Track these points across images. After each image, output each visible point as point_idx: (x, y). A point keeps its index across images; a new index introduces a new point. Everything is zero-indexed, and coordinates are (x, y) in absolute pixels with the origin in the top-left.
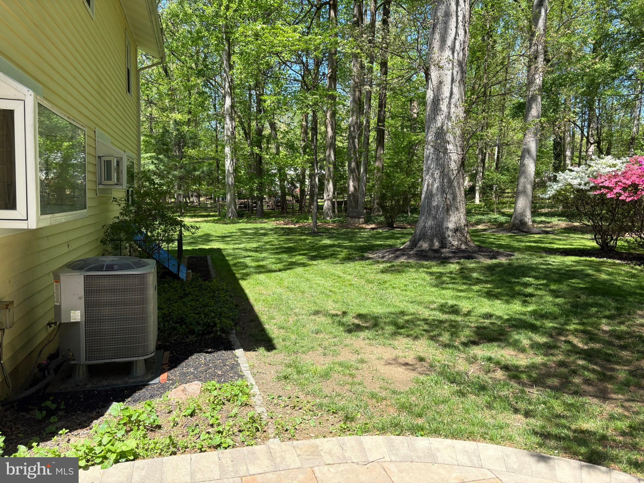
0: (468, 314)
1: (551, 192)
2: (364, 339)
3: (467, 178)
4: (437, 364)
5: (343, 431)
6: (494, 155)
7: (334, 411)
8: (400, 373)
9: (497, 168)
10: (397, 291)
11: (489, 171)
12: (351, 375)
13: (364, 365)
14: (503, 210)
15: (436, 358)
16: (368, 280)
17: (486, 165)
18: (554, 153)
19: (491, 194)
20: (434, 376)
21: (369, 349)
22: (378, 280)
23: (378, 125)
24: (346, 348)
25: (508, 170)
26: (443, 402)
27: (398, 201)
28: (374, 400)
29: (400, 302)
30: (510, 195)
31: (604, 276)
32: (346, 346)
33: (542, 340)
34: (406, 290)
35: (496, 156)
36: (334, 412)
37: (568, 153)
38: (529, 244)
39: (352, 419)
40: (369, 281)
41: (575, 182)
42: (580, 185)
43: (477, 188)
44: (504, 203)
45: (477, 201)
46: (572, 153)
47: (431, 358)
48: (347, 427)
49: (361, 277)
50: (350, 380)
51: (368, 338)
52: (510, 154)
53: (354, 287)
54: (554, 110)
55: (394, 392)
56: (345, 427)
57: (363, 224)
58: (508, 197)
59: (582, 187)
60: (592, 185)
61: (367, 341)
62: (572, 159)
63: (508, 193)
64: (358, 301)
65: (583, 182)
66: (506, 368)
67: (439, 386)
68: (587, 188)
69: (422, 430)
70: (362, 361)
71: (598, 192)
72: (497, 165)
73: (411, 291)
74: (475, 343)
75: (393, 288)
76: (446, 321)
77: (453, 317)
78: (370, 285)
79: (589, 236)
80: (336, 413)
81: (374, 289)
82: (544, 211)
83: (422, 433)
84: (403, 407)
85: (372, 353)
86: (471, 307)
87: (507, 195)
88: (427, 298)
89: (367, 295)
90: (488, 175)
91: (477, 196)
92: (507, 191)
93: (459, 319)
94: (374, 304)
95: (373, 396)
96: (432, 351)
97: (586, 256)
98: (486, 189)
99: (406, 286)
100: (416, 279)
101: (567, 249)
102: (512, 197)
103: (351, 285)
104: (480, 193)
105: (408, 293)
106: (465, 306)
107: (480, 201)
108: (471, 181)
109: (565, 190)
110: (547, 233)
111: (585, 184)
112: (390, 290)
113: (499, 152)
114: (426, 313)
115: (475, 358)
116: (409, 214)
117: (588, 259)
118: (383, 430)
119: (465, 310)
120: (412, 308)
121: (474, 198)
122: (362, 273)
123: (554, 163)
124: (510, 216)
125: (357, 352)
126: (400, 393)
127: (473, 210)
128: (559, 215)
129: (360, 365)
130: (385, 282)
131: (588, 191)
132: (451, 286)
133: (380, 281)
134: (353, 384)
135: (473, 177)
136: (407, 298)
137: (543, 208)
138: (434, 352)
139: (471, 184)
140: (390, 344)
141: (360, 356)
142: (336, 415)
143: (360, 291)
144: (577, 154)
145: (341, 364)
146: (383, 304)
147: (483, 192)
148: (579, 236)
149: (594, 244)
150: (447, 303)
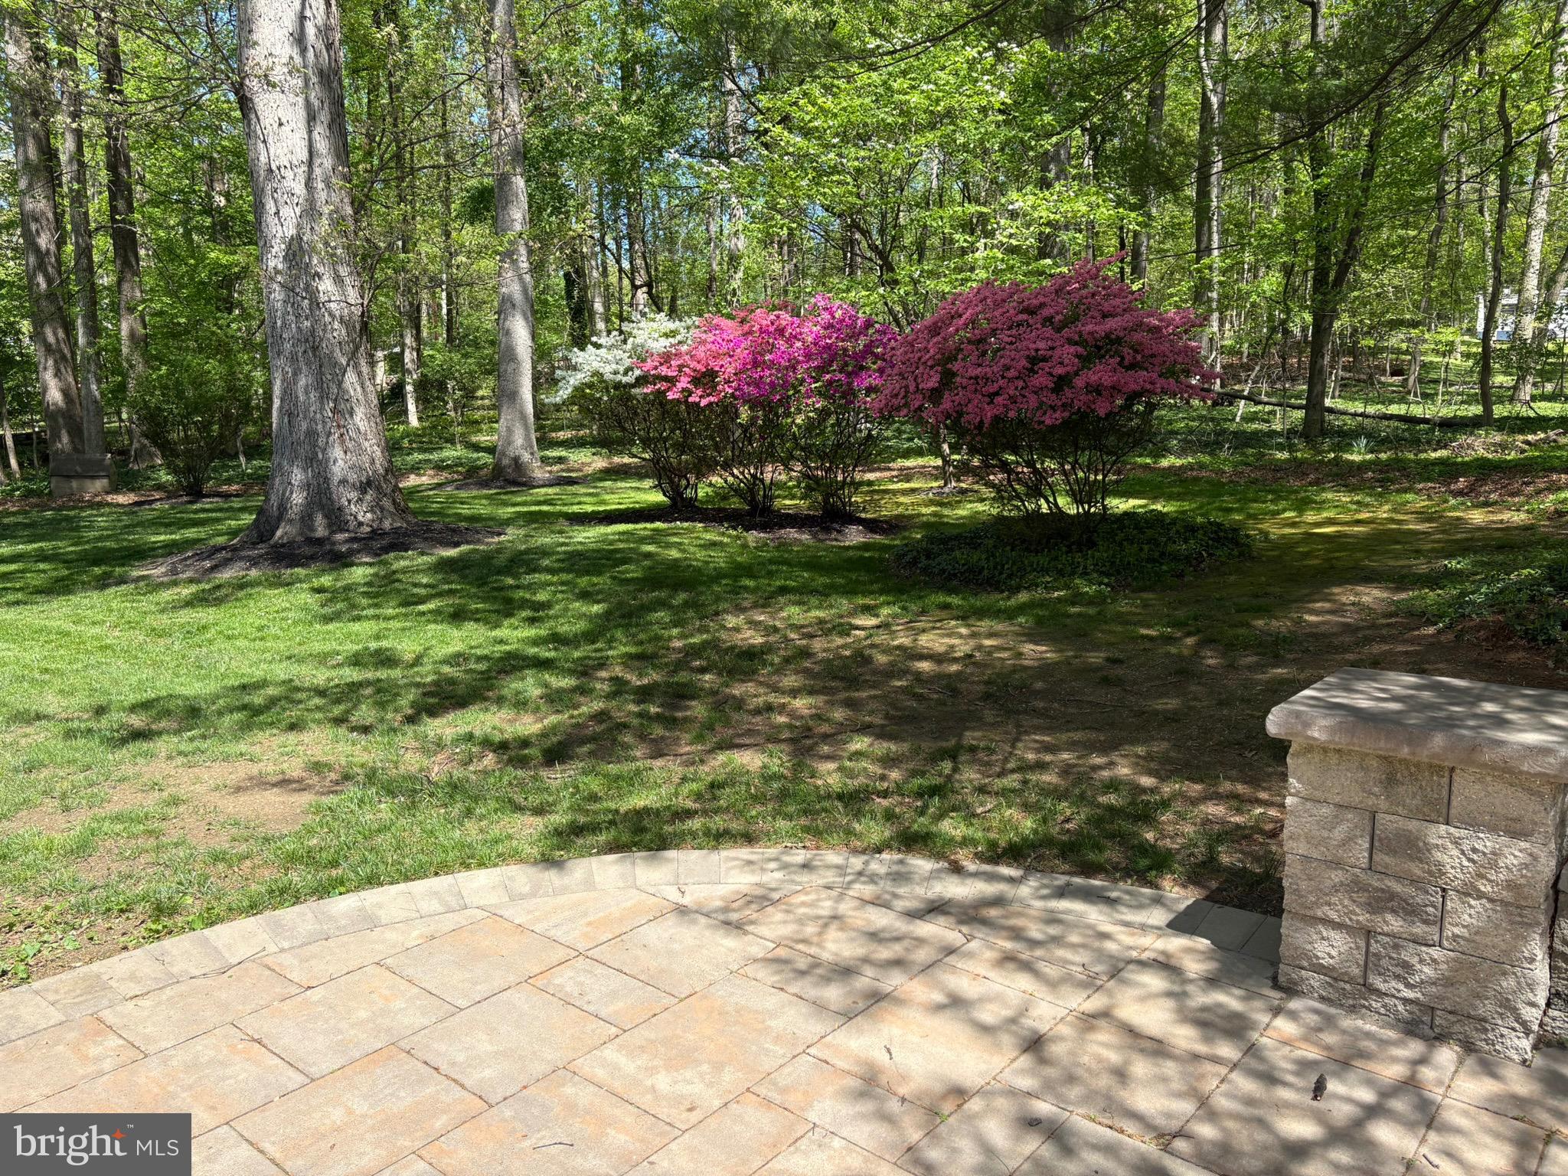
0: (417, 661)
1: (564, 393)
2: (170, 758)
3: (381, 364)
4: (359, 770)
5: (156, 935)
6: (440, 306)
7: (124, 906)
8: (273, 801)
9: (450, 339)
10: (241, 643)
11: (433, 347)
12: (150, 833)
13: (182, 809)
14: (474, 439)
15: (355, 760)
16: (154, 630)
17: (425, 333)
18: (568, 305)
19: (443, 400)
20: (352, 791)
21: (186, 775)
22: (182, 626)
23: (113, 220)
24: (125, 785)
25: (476, 344)
26: (379, 831)
27: (205, 427)
28: (221, 866)
29: (251, 666)
30: (487, 402)
31: (674, 554)
32: (123, 780)
33: (566, 682)
34: (262, 639)
35: (444, 311)
36: (122, 911)
37: (598, 307)
38: (537, 508)
39: (173, 911)
40: (157, 633)
41: (607, 370)
42: (616, 373)
43: (409, 388)
44: (477, 422)
45: (414, 421)
46: (607, 308)
47: (343, 763)
48: (165, 927)
49: (132, 625)
50: (152, 842)
51: (180, 753)
52: (477, 305)
53: (114, 651)
54: (555, 208)
55: (266, 840)
56: (160, 927)
57: (108, 493)
58: (483, 407)
59: (619, 377)
60: (637, 372)
61: (180, 760)
62: (607, 320)
63: (482, 398)
64: (134, 680)
65: (622, 369)
66: (502, 747)
67: (368, 807)
68: (629, 379)
69: (342, 883)
70: (175, 802)
71: (648, 389)
72: (449, 330)
73: (277, 638)
74: (433, 712)
75: (229, 638)
76: (367, 683)
77: (382, 674)
78: (162, 642)
79: (648, 483)
80: (130, 911)
81: (176, 647)
82: (562, 435)
83: (343, 889)
84: (292, 859)
85: (198, 780)
86: (419, 649)
87: (480, 402)
88: (317, 647)
89: (156, 664)
90: (432, 356)
91: (412, 407)
92: (480, 393)
93: (396, 673)
94: (182, 679)
95: (217, 858)
96: (343, 748)
97: (646, 521)
98: (430, 390)
99: (260, 629)
100: (284, 610)
101: (610, 511)
102: (494, 407)
103: (104, 648)
104: (417, 401)
105: (269, 644)
106: (407, 647)
107: (420, 419)
108: (392, 370)
109: (590, 386)
110: (571, 482)
111: (626, 373)
112: (221, 644)
113: (450, 302)
114: (321, 677)
115: (440, 744)
116: (242, 459)
117: (648, 525)
118: (254, 908)
119: (408, 657)
120: (281, 671)
121: (405, 412)
122: (131, 615)
123: (572, 328)
124: (491, 450)
125: (155, 786)
126: (281, 838)
127: (406, 441)
128: (593, 444)
129: (172, 812)
130: (204, 627)
131: (633, 386)
132: (371, 612)
133: (188, 628)
134: (158, 849)
135: (396, 363)
136: (268, 655)
137: (561, 428)
138: (349, 749)
139: (394, 378)
140: (241, 754)
141: (165, 794)
142: (131, 915)
143: (136, 657)
144: (614, 309)
145: (117, 818)
146: (208, 676)
147: (423, 400)
148: (634, 485)
149: (658, 497)
150: (367, 648)
